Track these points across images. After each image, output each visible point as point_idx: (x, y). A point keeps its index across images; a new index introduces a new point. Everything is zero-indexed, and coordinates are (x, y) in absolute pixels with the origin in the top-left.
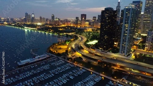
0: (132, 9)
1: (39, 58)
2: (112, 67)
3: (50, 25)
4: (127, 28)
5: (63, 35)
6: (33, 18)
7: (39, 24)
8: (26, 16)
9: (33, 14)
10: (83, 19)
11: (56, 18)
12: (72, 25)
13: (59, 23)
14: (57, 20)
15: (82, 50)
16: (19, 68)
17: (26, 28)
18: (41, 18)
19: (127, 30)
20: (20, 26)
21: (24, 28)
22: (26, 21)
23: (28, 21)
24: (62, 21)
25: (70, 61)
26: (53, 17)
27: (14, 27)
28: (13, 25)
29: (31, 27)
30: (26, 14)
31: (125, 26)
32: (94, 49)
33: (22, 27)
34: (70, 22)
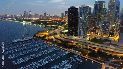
0: (84, 7)
1: (26, 39)
2: (69, 43)
3: (42, 19)
4: (81, 19)
5: (48, 26)
6: (30, 15)
7: (34, 19)
8: (25, 13)
9: (30, 11)
10: (67, 14)
11: (48, 15)
12: (59, 20)
13: (49, 18)
14: (48, 16)
15: (56, 35)
16: (13, 44)
17: (23, 22)
18: (36, 14)
19: (81, 21)
20: (20, 21)
21: (22, 22)
22: (25, 17)
23: (26, 16)
24: (51, 17)
25: (45, 41)
26: (45, 14)
27: (15, 21)
28: (15, 20)
29: (28, 21)
30: (25, 12)
31: (80, 18)
32: (65, 34)
33: (21, 21)
34: (58, 17)
